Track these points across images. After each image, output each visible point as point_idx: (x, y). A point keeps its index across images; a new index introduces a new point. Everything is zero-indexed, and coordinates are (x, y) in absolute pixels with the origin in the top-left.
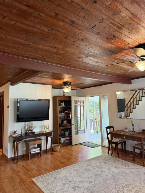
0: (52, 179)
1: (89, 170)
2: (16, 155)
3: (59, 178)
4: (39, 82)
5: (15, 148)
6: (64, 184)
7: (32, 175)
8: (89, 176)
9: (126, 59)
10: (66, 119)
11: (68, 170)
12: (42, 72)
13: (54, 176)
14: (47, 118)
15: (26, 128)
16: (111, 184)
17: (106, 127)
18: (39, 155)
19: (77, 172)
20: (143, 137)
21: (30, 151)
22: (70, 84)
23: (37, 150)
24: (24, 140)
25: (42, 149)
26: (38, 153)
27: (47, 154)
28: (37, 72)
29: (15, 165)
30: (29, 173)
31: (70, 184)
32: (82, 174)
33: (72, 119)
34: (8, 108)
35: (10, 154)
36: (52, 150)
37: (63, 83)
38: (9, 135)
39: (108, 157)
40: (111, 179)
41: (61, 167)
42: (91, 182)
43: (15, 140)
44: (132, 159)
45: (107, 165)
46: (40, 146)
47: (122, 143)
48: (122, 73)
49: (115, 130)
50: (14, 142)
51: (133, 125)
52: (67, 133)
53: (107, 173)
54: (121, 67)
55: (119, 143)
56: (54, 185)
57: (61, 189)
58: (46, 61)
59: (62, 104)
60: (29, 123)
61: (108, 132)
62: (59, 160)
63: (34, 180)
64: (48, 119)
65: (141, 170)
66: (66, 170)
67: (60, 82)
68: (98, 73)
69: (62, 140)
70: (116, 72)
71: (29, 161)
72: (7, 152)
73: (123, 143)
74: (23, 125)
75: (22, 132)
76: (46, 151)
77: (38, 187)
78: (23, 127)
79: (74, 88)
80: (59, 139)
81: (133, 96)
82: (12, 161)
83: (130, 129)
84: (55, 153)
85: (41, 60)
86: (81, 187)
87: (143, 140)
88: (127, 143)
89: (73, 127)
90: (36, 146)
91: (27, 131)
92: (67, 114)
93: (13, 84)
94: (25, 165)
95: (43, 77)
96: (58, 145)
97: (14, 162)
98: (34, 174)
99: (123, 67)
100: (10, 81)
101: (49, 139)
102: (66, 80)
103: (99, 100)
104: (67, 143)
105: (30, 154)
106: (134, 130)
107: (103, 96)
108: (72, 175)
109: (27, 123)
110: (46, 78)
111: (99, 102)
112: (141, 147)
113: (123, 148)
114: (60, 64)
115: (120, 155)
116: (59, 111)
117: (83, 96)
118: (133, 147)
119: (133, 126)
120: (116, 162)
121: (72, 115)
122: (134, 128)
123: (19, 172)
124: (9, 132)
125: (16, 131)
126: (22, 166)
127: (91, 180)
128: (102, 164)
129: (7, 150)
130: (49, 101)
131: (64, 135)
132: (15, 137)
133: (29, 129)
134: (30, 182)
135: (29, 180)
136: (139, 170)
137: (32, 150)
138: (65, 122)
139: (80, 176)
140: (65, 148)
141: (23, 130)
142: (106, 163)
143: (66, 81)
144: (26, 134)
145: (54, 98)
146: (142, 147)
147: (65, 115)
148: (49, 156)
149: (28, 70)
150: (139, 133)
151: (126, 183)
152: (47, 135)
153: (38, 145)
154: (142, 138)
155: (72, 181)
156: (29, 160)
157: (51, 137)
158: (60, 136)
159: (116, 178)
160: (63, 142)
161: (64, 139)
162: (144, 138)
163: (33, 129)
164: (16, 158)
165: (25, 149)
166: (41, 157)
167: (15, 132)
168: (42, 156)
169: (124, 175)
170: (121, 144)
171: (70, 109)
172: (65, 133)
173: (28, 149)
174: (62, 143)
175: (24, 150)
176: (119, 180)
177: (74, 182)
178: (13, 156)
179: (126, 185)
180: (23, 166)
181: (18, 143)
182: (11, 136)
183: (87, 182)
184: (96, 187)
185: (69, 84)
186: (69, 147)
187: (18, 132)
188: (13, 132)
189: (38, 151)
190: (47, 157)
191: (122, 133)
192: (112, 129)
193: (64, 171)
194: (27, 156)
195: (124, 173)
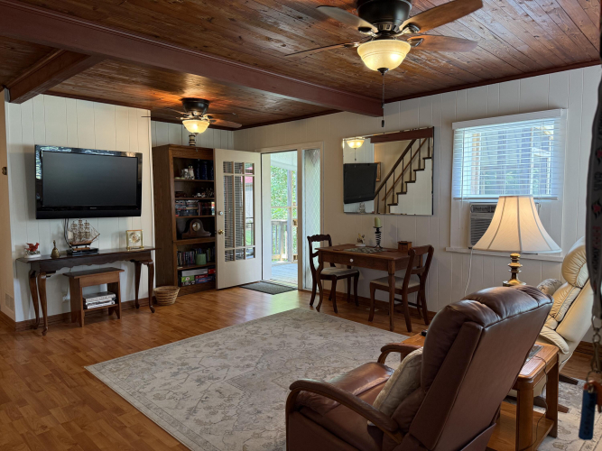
0: (144, 365)
1: (249, 343)
2: (41, 315)
3: (164, 363)
4: (106, 96)
5: (37, 294)
6: (175, 374)
7: (85, 359)
8: (246, 354)
9: (346, 34)
10: (199, 216)
11: (193, 346)
12: (100, 59)
13: (151, 359)
14: (135, 210)
15: (70, 236)
16: (297, 369)
17: (308, 237)
18: (114, 315)
19: (215, 348)
20: (395, 259)
21: (85, 302)
22: (206, 106)
23: (108, 300)
24: (65, 270)
25: (124, 299)
26: (111, 309)
27: (138, 312)
28: (83, 56)
29: (40, 340)
30: (80, 355)
31: (190, 372)
32: (228, 352)
33: (218, 217)
34: (6, 174)
35: (21, 313)
36: (154, 301)
37: (184, 104)
38: (14, 255)
39: (308, 314)
40: (300, 358)
41: (172, 338)
42: (248, 366)
43: (35, 272)
44: (367, 316)
45: (299, 330)
46: (114, 288)
47: (348, 277)
48: (352, 81)
49: (333, 245)
50: (32, 276)
51: (378, 229)
52: (202, 258)
53: (293, 346)
54: (341, 60)
55: (339, 278)
56: (146, 377)
57: (165, 385)
58: (110, 25)
59: (186, 170)
60: (76, 221)
61: (314, 251)
62: (169, 325)
63: (91, 369)
64: (139, 214)
65: (382, 338)
66: (186, 345)
67: (173, 99)
68: (280, 73)
69: (187, 276)
70: (332, 75)
71: (84, 330)
72: (12, 307)
73: (352, 279)
74: (59, 228)
75: (55, 249)
76: (135, 305)
77: (102, 383)
78: (60, 235)
79: (218, 121)
80: (176, 273)
81: (402, 158)
82: (29, 331)
83: (371, 241)
84: (163, 310)
85: (91, 20)
86: (218, 378)
87: (394, 264)
88: (361, 277)
89: (221, 240)
90: (105, 288)
91: (73, 245)
92: (201, 201)
93: (15, 98)
94: (69, 338)
95: (112, 79)
96: (172, 287)
97: (34, 332)
98: (94, 356)
99: (345, 60)
100: (4, 86)
101: (144, 269)
102: (191, 92)
103: (296, 164)
104: (202, 283)
105: (83, 312)
106: (378, 244)
107: (309, 152)
108: (200, 356)
109: (71, 222)
110: (124, 81)
111: (296, 169)
112: (387, 285)
113: (352, 293)
114: (156, 37)
115: (338, 309)
116: (176, 193)
117: (253, 151)
118: (372, 284)
119: (378, 232)
120: (327, 324)
121: (215, 205)
122: (379, 237)
123: (49, 353)
124: (13, 249)
125: (37, 244)
126: (61, 340)
127: (247, 362)
128: (286, 329)
129: (12, 300)
130: (139, 157)
131: (195, 264)
132: (33, 263)
133: (78, 240)
134: (80, 374)
135: (77, 370)
136: (376, 338)
137: (88, 301)
138: (197, 226)
139: (223, 356)
140: (195, 296)
141: (60, 243)
142: (298, 327)
143: (191, 96)
144: (69, 253)
145: (159, 152)
146: (390, 282)
147: (195, 204)
148: (145, 317)
149: (58, 49)
150: (390, 251)
151: (336, 365)
152: (138, 258)
153: (109, 285)
154: (391, 260)
155: (198, 366)
156: (81, 326)
157: (148, 265)
158: (179, 266)
159: (313, 356)
160: (190, 282)
161: (193, 273)
162: (396, 261)
163: (91, 239)
164: (42, 322)
165: (69, 297)
166: (119, 318)
167: (33, 248)
168: (122, 318)
169: (335, 348)
170: (346, 279)
171: (210, 187)
172: (195, 257)
173: (77, 299)
174: (187, 284)
175: (66, 301)
176: (321, 358)
177: (203, 368)
178: (31, 316)
179: (335, 368)
180: (64, 342)
181: (44, 280)
182: (21, 260)
183: (238, 367)
184: (258, 376)
185: (202, 105)
186: (207, 295)
187: (45, 249)
188: (28, 247)
189: (110, 303)
190: (137, 319)
191: (348, 251)
192: (326, 242)
193: (180, 347)
194: (75, 317)
195: (338, 346)
